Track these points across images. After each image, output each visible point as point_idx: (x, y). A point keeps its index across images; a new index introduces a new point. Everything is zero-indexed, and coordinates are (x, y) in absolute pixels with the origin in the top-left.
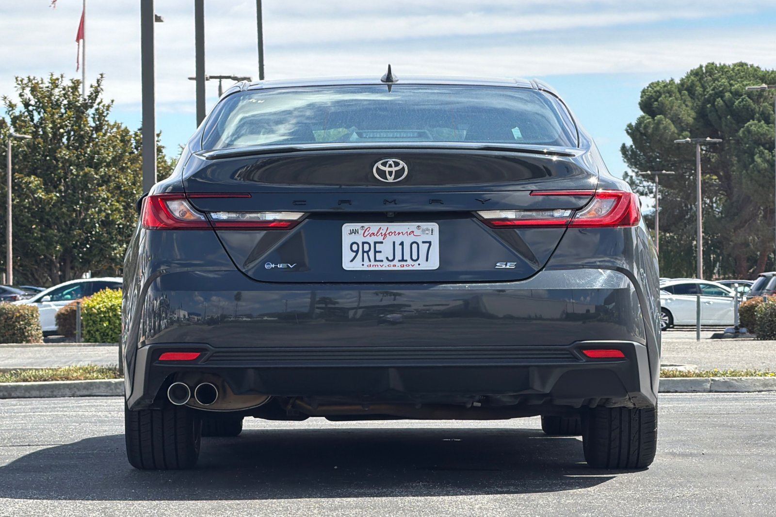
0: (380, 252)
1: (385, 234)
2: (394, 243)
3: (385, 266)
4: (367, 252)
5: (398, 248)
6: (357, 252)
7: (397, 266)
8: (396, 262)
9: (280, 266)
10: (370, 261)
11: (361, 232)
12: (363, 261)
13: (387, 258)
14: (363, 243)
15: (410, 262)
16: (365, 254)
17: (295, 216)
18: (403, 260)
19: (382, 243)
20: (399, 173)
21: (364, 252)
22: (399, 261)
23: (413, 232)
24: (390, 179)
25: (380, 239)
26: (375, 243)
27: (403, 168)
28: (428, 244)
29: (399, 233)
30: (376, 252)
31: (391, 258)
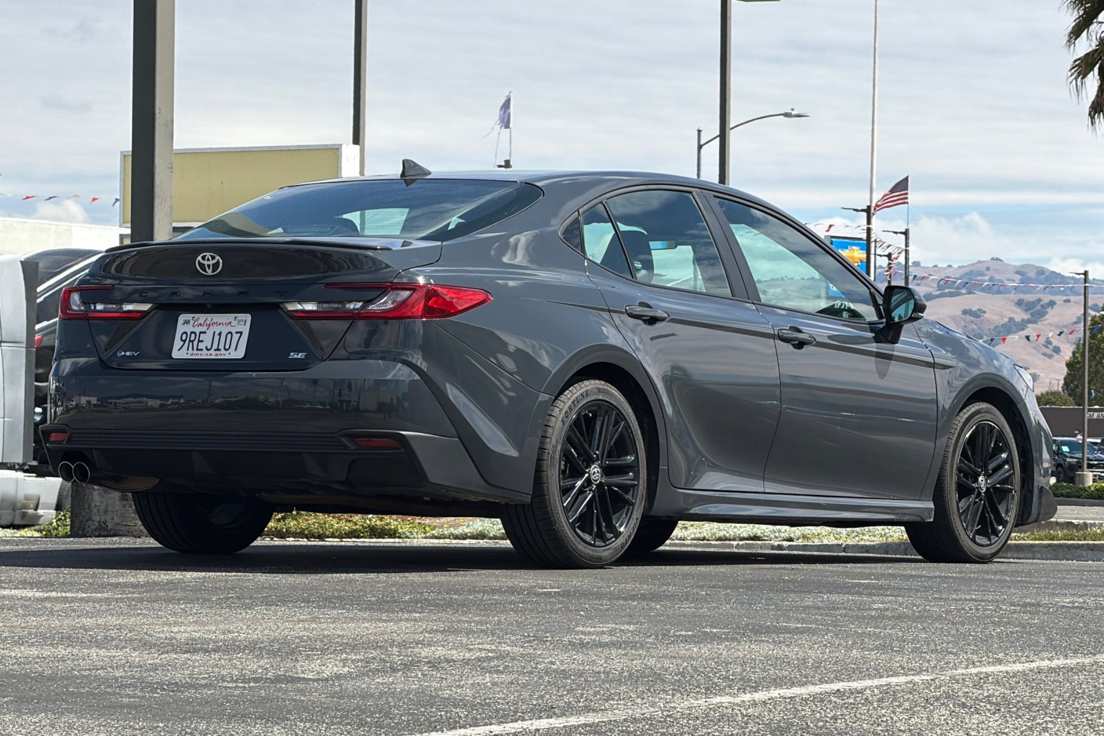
0: (202, 341)
1: (209, 325)
2: (214, 333)
3: (204, 355)
4: (193, 341)
5: (217, 337)
6: (185, 341)
7: (213, 355)
8: (212, 351)
9: (128, 354)
10: (193, 350)
11: (192, 322)
12: (188, 350)
13: (206, 347)
14: (192, 333)
15: (223, 351)
16: (191, 343)
17: (145, 307)
18: (218, 349)
19: (205, 333)
20: (216, 266)
21: (190, 341)
22: (215, 350)
23: (230, 323)
24: (210, 272)
25: (204, 329)
26: (201, 333)
27: (218, 261)
28: (239, 335)
29: (220, 324)
30: (199, 341)
31: (209, 348)
